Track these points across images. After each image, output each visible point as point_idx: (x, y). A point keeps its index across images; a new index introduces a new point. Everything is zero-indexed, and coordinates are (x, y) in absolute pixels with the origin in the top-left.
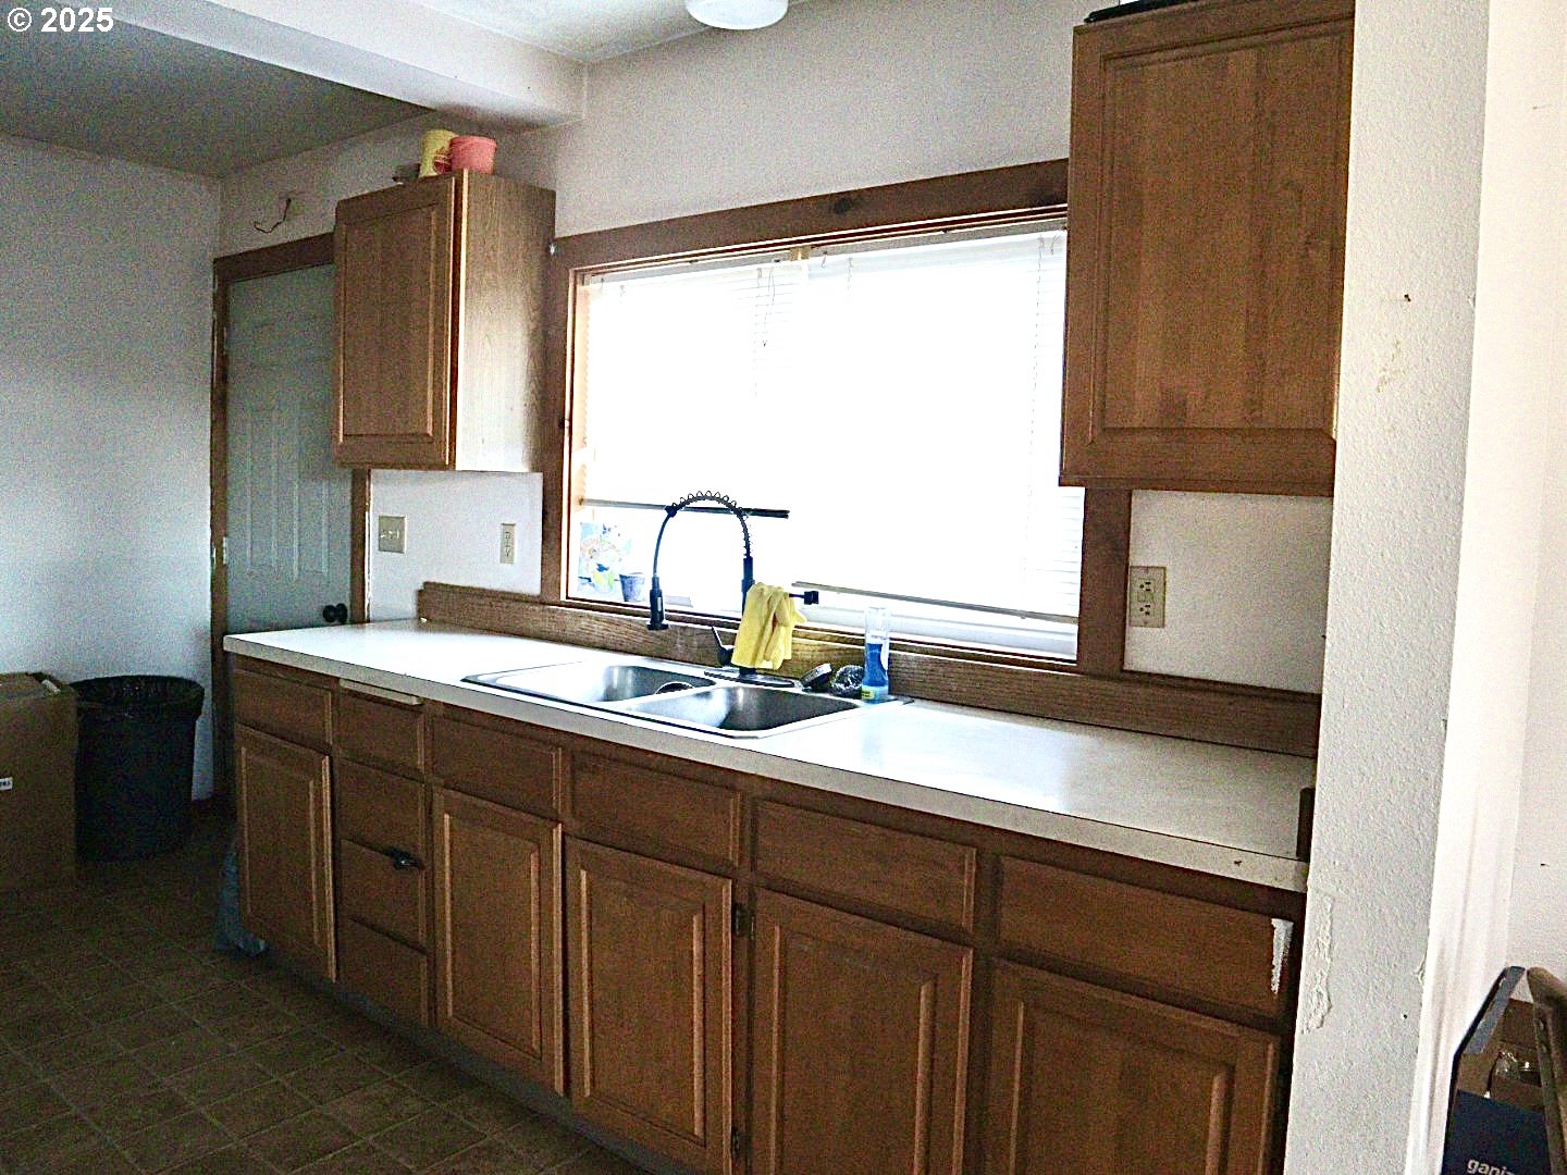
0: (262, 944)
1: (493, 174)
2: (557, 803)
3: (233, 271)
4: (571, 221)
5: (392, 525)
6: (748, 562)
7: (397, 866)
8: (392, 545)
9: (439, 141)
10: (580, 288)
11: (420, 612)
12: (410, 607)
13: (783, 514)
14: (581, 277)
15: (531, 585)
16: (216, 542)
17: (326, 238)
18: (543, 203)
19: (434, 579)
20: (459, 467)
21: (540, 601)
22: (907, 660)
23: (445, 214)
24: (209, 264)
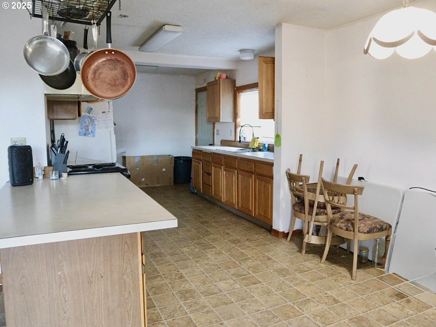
0: (196, 191)
1: (226, 78)
2: (223, 164)
3: (198, 91)
4: (238, 84)
5: (218, 131)
6: (253, 134)
7: (208, 175)
8: (218, 134)
9: (219, 74)
10: (239, 94)
11: (221, 144)
12: (220, 143)
13: (260, 127)
14: (239, 93)
15: (233, 139)
16: (196, 135)
17: (206, 87)
18: (234, 82)
19: (223, 139)
20: (221, 121)
21: (234, 141)
22: (271, 146)
23: (218, 85)
24: (195, 89)
